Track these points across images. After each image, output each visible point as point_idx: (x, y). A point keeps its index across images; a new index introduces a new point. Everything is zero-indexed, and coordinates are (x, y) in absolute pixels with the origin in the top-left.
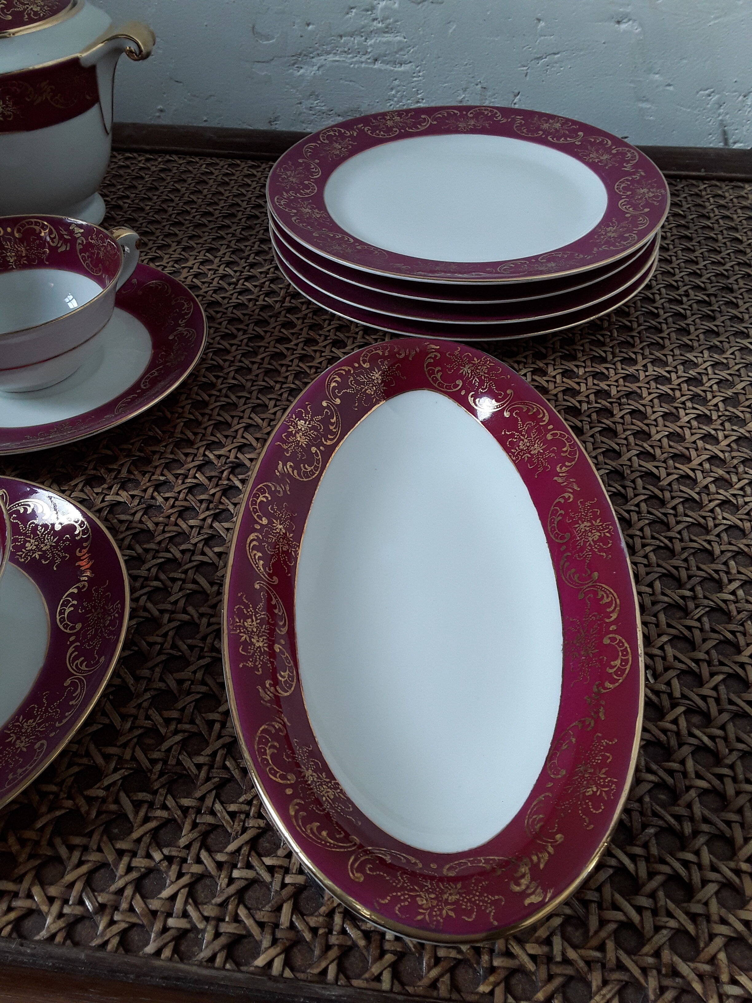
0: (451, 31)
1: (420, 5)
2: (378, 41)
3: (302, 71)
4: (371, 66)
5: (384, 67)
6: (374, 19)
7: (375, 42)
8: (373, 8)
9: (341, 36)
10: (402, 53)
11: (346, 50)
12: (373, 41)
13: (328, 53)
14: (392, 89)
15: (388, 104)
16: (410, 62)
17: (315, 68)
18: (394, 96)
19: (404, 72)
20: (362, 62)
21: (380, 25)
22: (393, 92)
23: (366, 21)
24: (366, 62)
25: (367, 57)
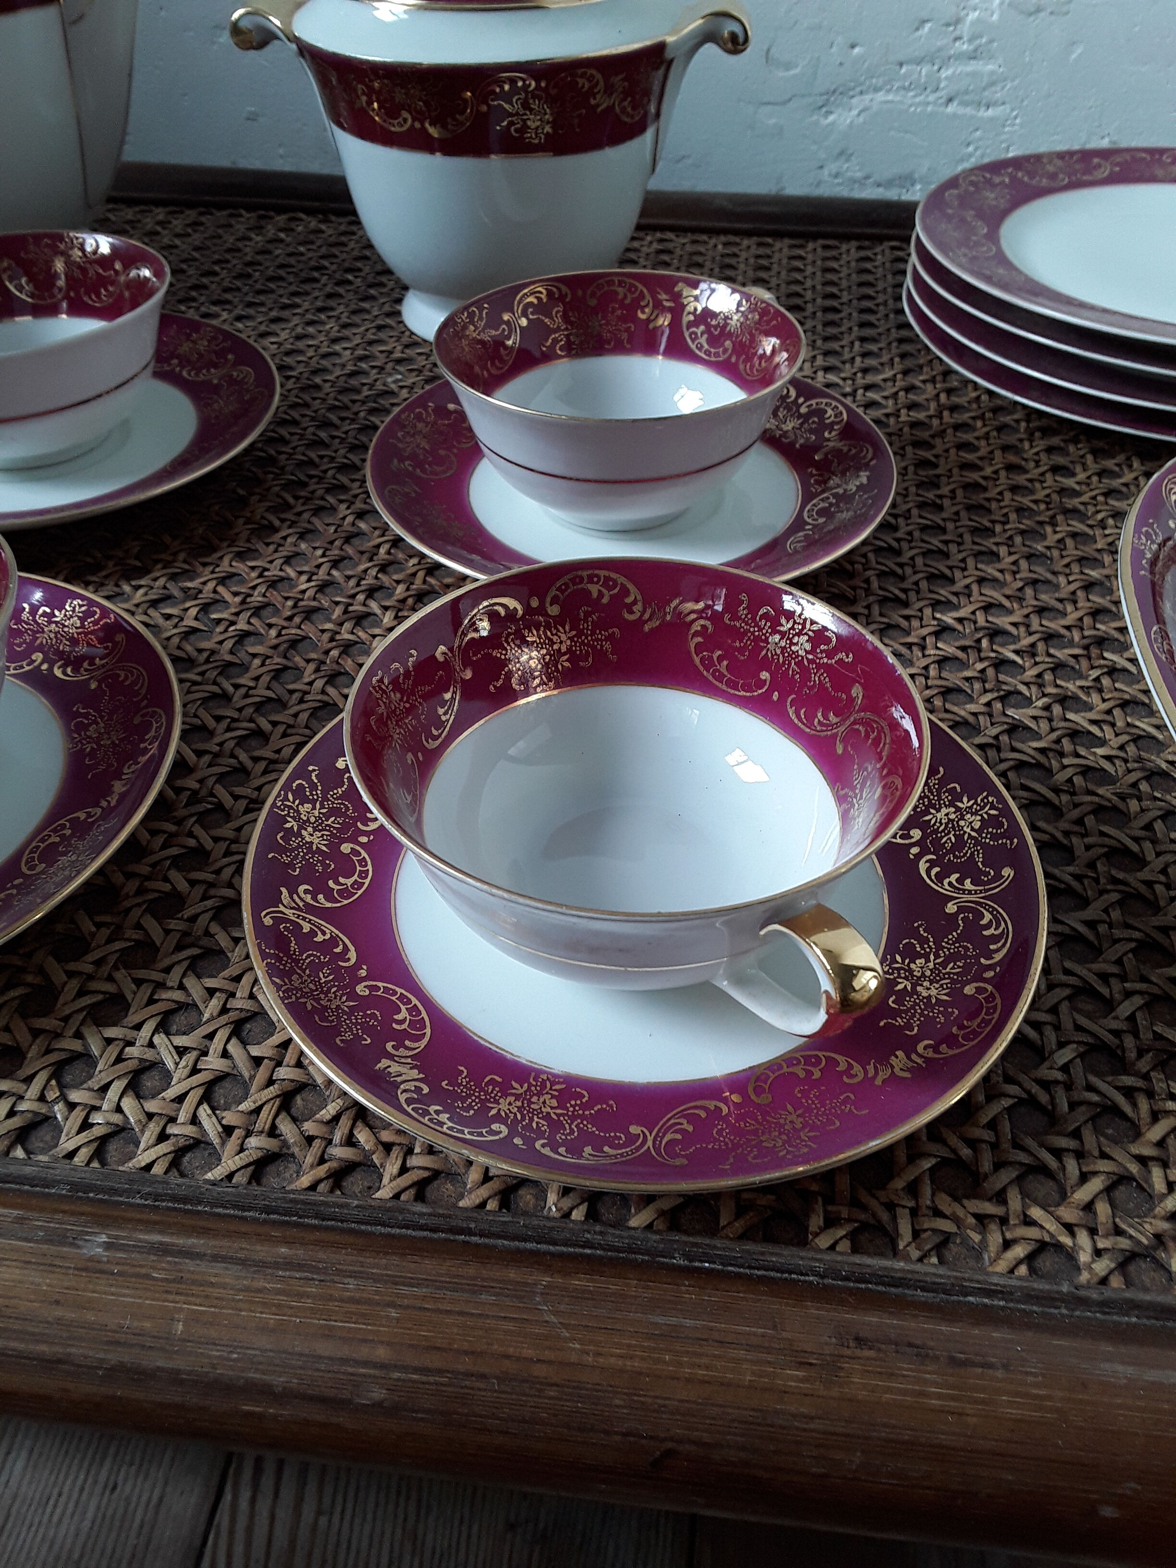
0: (1074, 56)
1: (1032, 19)
2: (958, 71)
3: (831, 118)
4: (942, 109)
5: (961, 111)
6: (957, 39)
7: (954, 73)
8: (958, 21)
9: (901, 65)
10: (993, 89)
11: (906, 84)
12: (950, 71)
13: (877, 90)
14: (968, 145)
16: (1004, 103)
17: (855, 112)
18: (969, 155)
19: (992, 119)
20: (928, 103)
21: (965, 47)
22: (971, 149)
23: (945, 41)
24: (935, 103)
25: (938, 94)
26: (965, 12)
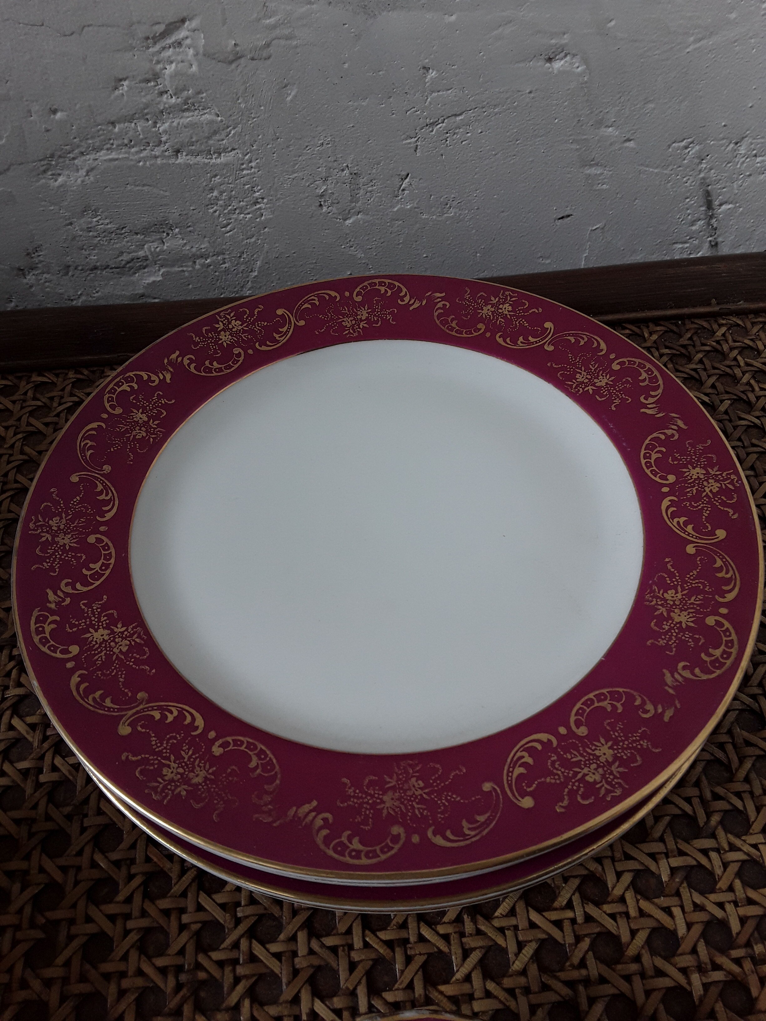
0: (289, 99)
1: (234, 66)
2: (175, 124)
3: (61, 179)
4: (172, 161)
5: (192, 160)
6: (161, 94)
7: (170, 126)
8: (156, 76)
9: (113, 123)
10: (217, 137)
11: (126, 141)
12: (167, 125)
13: (97, 149)
14: (212, 190)
15: (211, 211)
16: (234, 149)
17: (83, 172)
18: (217, 199)
19: (226, 165)
20: (156, 157)
21: (173, 100)
22: (215, 193)
23: (149, 97)
24: (162, 156)
25: (162, 148)
26: (160, 66)
